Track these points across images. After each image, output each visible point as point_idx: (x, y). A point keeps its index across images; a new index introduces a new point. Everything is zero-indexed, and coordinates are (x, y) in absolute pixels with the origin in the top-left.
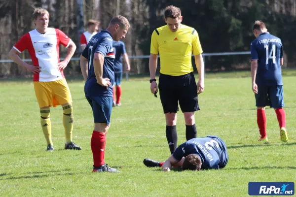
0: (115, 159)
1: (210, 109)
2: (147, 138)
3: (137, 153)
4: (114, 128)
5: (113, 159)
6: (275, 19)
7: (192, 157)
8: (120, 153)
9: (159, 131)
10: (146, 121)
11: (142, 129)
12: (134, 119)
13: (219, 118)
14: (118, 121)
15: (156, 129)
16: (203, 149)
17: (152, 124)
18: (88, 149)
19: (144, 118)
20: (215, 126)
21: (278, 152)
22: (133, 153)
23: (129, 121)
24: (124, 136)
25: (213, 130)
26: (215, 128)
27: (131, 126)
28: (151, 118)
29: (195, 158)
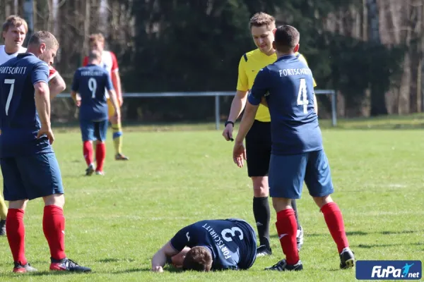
0: (79, 252)
1: (226, 178)
2: (128, 220)
3: (112, 242)
4: (79, 204)
5: (76, 252)
6: (327, 42)
7: (197, 251)
8: (87, 243)
9: (147, 209)
10: (127, 194)
11: (121, 207)
12: (108, 191)
13: (240, 191)
14: (85, 193)
15: (142, 206)
16: (217, 239)
17: (137, 199)
18: (37, 235)
19: (125, 189)
20: (234, 203)
21: (329, 245)
22: (107, 243)
23: (102, 194)
24: (93, 215)
25: (231, 209)
26: (234, 207)
27: (103, 200)
28: (136, 189)
29: (202, 253)
